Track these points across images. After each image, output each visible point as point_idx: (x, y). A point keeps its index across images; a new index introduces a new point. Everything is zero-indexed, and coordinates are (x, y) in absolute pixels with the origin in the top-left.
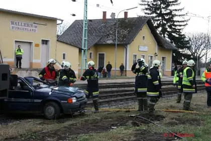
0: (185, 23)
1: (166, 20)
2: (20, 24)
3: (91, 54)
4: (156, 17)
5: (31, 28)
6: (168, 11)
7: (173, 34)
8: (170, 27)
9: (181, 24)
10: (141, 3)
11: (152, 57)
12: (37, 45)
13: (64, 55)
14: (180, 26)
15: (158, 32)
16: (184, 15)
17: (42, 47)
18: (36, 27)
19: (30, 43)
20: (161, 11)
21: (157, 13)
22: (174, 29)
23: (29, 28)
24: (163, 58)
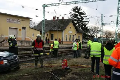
0: (88, 22)
1: (80, 21)
2: (12, 20)
3: (48, 34)
4: (76, 19)
5: (17, 22)
6: (81, 17)
7: (83, 27)
8: (82, 23)
9: (86, 22)
10: (70, 13)
11: (74, 36)
12: (20, 30)
13: (33, 34)
14: (86, 23)
15: (77, 26)
16: (87, 19)
17: (23, 31)
18: (19, 21)
19: (17, 29)
20: (78, 17)
21: (76, 18)
22: (84, 24)
23: (16, 22)
24: (79, 36)
